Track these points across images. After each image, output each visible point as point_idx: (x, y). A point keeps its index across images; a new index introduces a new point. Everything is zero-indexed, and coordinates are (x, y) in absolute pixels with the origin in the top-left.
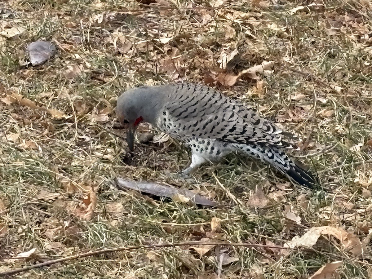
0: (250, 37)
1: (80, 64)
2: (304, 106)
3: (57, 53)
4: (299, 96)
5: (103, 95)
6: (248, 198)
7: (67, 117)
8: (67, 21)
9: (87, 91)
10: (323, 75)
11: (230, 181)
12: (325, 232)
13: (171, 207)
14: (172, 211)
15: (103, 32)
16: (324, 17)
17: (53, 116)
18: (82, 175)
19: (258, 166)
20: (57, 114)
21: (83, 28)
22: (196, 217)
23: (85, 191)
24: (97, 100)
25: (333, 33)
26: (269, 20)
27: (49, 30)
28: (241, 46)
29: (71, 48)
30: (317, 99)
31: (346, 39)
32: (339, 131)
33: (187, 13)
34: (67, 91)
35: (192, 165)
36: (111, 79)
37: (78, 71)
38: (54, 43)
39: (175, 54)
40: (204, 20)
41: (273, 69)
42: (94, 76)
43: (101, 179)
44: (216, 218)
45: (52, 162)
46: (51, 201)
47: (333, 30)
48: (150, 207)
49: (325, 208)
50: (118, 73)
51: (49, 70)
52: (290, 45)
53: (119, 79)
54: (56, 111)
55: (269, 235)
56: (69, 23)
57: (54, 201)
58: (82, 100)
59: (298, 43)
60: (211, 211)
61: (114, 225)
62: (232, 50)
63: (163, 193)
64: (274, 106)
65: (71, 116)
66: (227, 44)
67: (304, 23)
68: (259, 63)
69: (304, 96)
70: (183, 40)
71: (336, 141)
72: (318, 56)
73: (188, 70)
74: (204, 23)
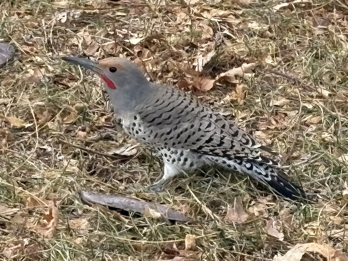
0: (228, 37)
1: (41, 67)
2: (288, 113)
3: (16, 56)
4: (282, 101)
5: (67, 101)
6: (225, 213)
7: (27, 125)
8: (27, 21)
9: (49, 97)
10: (309, 78)
11: (206, 194)
12: (310, 250)
13: (141, 223)
14: (143, 227)
15: (66, 32)
16: (310, 15)
17: (12, 125)
18: (44, 189)
19: (237, 178)
20: (16, 122)
21: (44, 28)
22: (168, 234)
23: (47, 205)
24: (60, 107)
25: (321, 32)
26: (249, 18)
27: (7, 30)
28: (219, 46)
29: (32, 50)
30: (302, 104)
31: (335, 39)
32: (326, 139)
33: (160, 11)
34: (27, 97)
35: (165, 178)
36: (76, 83)
37: (40, 75)
38: (13, 44)
39: (146, 56)
40: (178, 18)
41: (254, 71)
42: (57, 80)
43: (64, 192)
44: (191, 235)
45: (10, 175)
46: (9, 217)
47: (320, 29)
48: (117, 223)
49: (310, 224)
50: (84, 77)
51: (8, 74)
52: (272, 46)
53: (85, 83)
54: (15, 118)
55: (249, 253)
56: (29, 23)
57: (12, 217)
58: (44, 106)
59: (282, 43)
60: (184, 226)
61: (78, 243)
62: (208, 51)
63: (132, 208)
64: (255, 112)
65: (32, 124)
66: (203, 45)
67: (288, 22)
68: (239, 66)
69: (288, 101)
70: (155, 40)
71: (322, 150)
72: (303, 58)
73: (160, 74)
74: (178, 22)
